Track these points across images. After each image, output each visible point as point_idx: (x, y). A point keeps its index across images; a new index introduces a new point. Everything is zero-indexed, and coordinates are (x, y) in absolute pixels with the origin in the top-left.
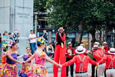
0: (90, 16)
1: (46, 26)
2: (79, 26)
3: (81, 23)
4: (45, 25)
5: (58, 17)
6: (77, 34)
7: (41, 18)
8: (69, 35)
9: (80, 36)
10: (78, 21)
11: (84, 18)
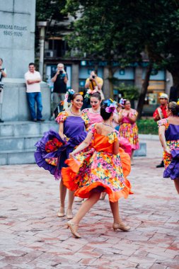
0: (168, 31)
1: (67, 53)
2: (142, 54)
3: (146, 46)
4: (63, 49)
5: (93, 32)
6: (139, 72)
7: (54, 35)
8: (120, 74)
9: (144, 77)
10: (139, 42)
11: (153, 34)
